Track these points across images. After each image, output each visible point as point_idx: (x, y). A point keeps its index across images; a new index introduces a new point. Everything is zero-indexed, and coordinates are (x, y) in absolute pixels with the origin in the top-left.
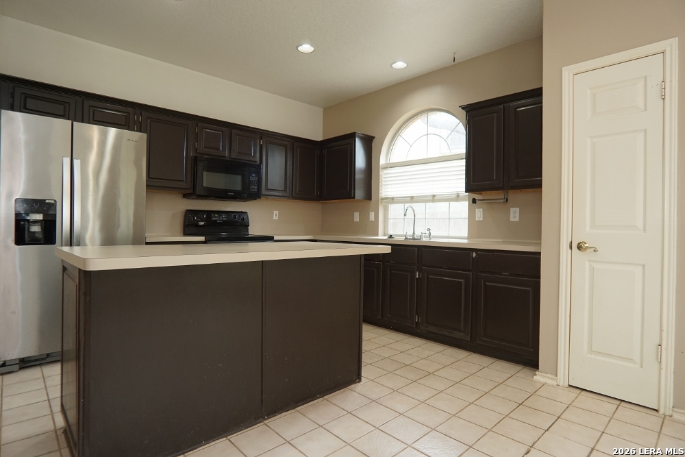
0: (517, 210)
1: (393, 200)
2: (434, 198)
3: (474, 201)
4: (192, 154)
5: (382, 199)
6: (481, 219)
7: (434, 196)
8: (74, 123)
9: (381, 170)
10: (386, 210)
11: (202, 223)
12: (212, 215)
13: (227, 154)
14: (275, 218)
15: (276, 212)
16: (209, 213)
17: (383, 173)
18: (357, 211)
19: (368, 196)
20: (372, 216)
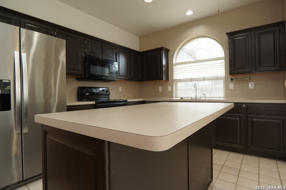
0: (253, 83)
1: (180, 81)
2: (204, 79)
3: (232, 79)
4: (84, 56)
5: (175, 80)
6: (233, 88)
7: (204, 78)
8: (21, 29)
9: (174, 66)
10: (176, 85)
11: (87, 94)
12: (92, 89)
13: (100, 56)
14: (120, 90)
15: (120, 88)
16: (91, 88)
17: (175, 67)
18: (160, 86)
19: (167, 79)
20: (169, 88)
